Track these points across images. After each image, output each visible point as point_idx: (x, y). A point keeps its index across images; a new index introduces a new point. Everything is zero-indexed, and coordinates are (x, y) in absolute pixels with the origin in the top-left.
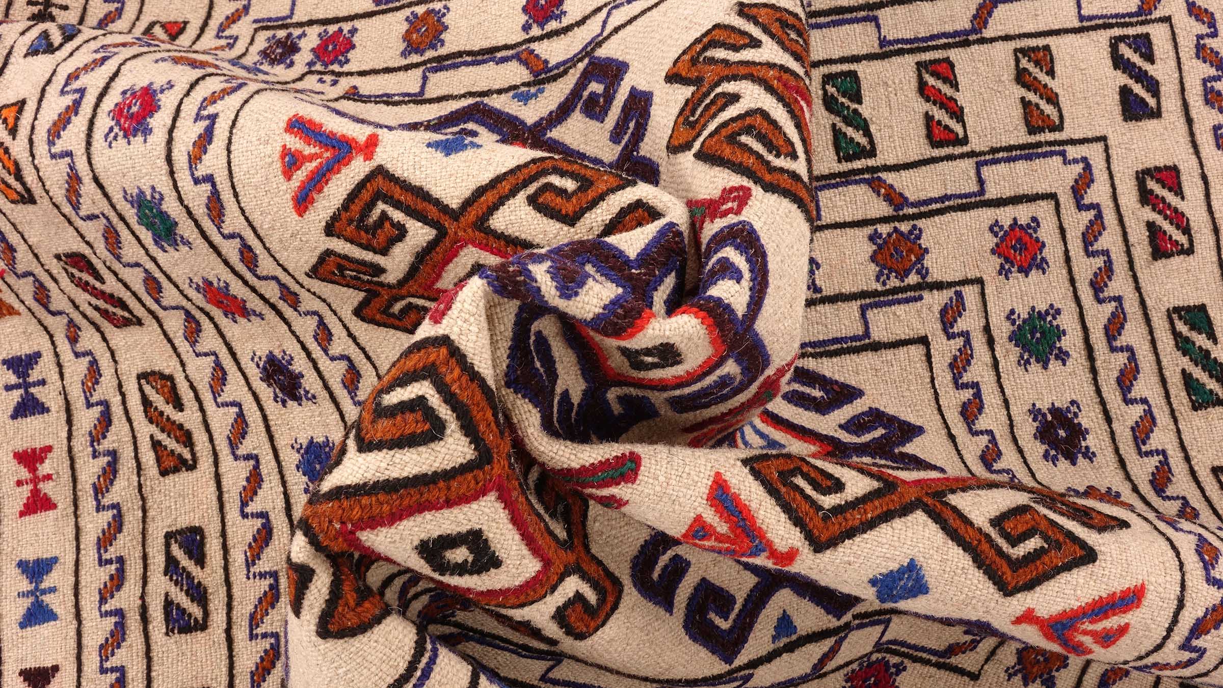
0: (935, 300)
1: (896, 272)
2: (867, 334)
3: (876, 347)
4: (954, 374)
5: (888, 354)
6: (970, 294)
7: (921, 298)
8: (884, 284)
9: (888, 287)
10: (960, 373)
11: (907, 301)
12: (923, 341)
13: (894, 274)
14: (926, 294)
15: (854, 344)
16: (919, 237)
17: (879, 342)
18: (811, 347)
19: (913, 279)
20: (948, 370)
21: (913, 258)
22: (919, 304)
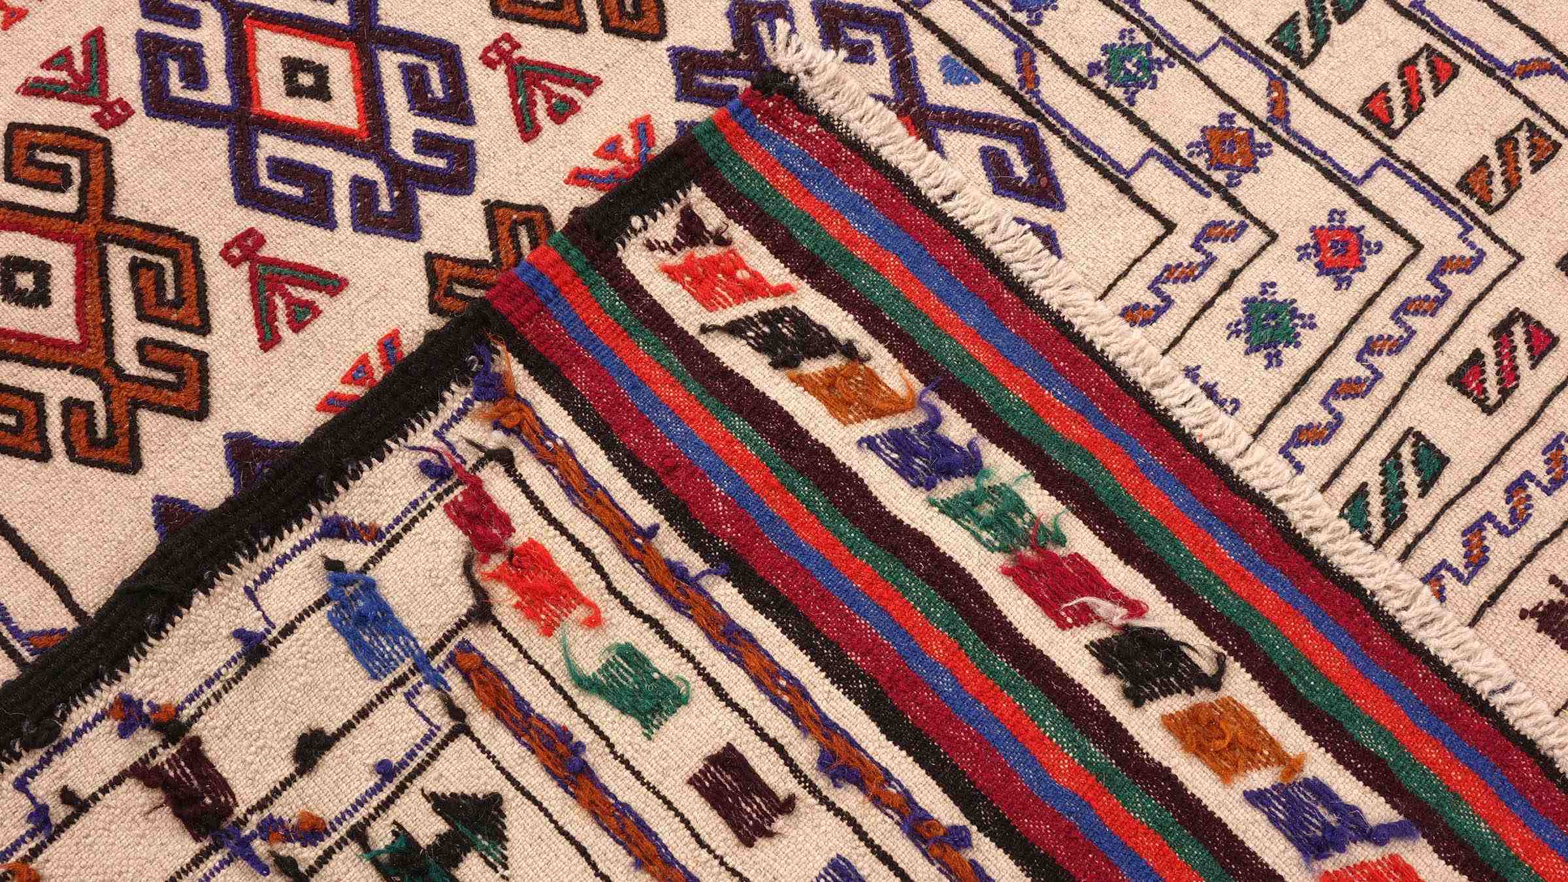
0: (1217, 208)
1: (1211, 156)
2: (1129, 174)
3: (1125, 189)
4: (1162, 275)
5: (1125, 203)
6: (1253, 237)
7: (1207, 195)
8: (1191, 155)
9: (1190, 159)
10: (1168, 279)
11: (1193, 185)
12: (1170, 227)
13: (1207, 156)
14: (1215, 197)
15: (1109, 167)
16: (1262, 155)
17: (1131, 188)
18: (1072, 132)
19: (1220, 176)
20: (1161, 267)
21: (1238, 164)
22: (1201, 198)
